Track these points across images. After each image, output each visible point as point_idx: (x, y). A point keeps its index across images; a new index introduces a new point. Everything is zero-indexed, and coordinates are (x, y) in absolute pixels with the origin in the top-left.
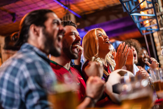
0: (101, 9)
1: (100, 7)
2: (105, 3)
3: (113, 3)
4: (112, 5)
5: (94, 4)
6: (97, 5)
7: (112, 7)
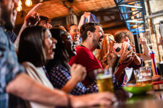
0: (96, 10)
1: (96, 9)
2: (101, 6)
3: (107, 6)
4: (106, 8)
5: (92, 6)
6: (94, 7)
7: (106, 9)
